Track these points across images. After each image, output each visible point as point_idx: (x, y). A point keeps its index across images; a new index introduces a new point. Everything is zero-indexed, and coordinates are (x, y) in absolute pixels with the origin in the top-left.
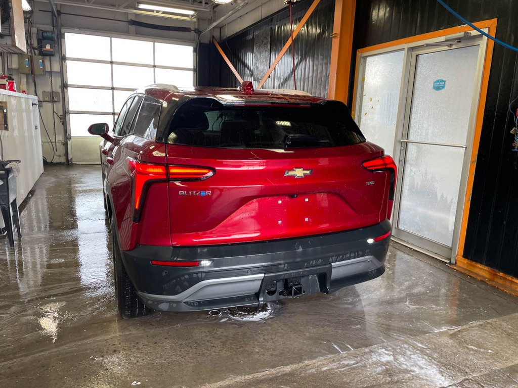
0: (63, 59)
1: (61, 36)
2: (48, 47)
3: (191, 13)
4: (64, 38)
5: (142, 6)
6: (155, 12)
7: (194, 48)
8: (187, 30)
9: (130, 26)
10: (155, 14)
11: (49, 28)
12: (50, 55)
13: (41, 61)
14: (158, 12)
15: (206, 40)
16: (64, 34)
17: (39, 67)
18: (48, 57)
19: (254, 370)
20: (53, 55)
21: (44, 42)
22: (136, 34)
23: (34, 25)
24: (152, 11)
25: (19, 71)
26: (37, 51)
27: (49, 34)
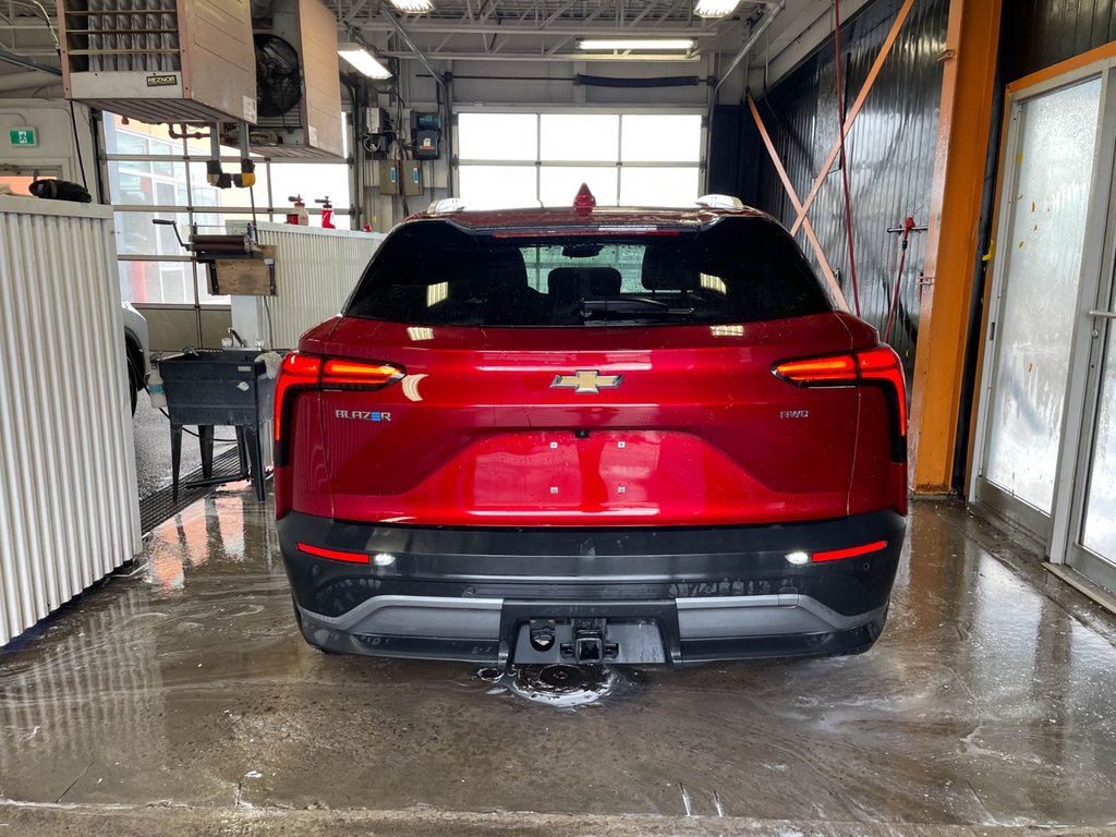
0: (454, 163)
1: (451, 121)
2: (427, 143)
3: (687, 44)
4: (457, 124)
5: (585, 45)
6: (616, 52)
7: (703, 118)
8: (691, 81)
9: (576, 88)
10: (615, 57)
11: (431, 106)
12: (432, 157)
13: (415, 169)
14: (621, 52)
15: (732, 98)
16: (456, 117)
17: (412, 183)
18: (428, 162)
19: (473, 804)
20: (437, 158)
21: (420, 133)
22: (587, 101)
23: (407, 104)
24: (610, 52)
25: (381, 191)
26: (410, 153)
27: (428, 119)
